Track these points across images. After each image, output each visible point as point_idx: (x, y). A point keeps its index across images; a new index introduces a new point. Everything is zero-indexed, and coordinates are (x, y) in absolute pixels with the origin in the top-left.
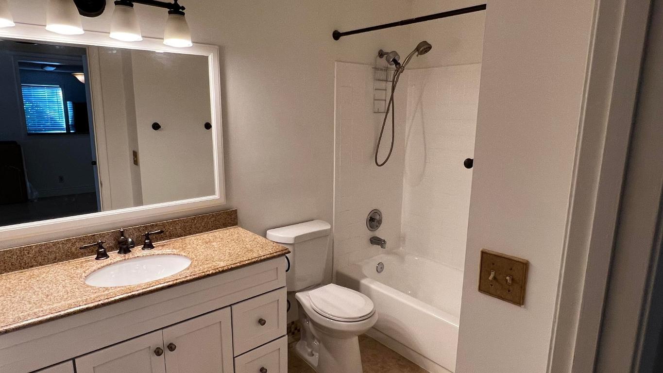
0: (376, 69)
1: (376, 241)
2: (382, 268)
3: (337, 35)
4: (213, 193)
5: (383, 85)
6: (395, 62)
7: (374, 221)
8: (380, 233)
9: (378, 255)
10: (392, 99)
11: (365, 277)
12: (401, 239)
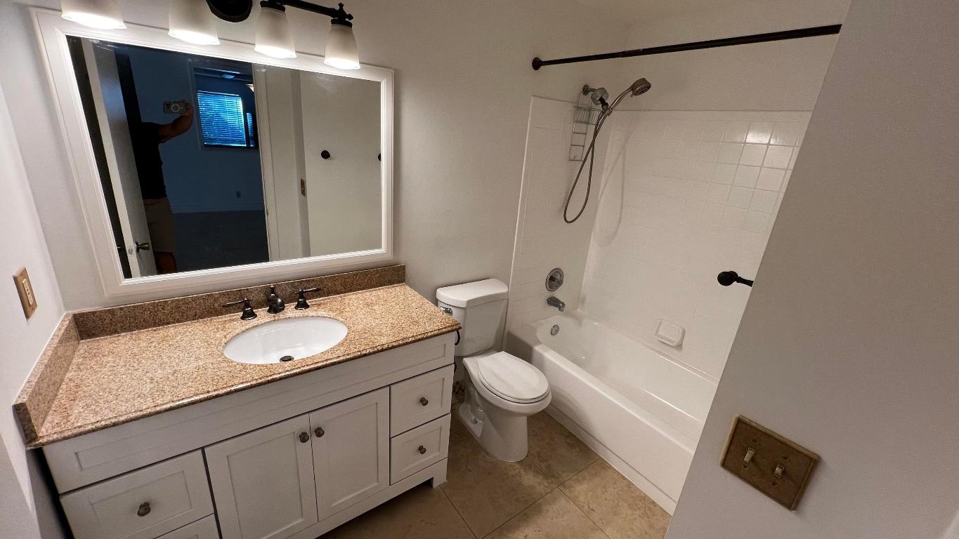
0: (578, 108)
1: (553, 302)
2: (557, 331)
3: (537, 64)
4: (379, 246)
5: (583, 127)
6: (603, 101)
7: (554, 280)
8: (559, 294)
9: (555, 317)
10: (592, 145)
12: (581, 301)
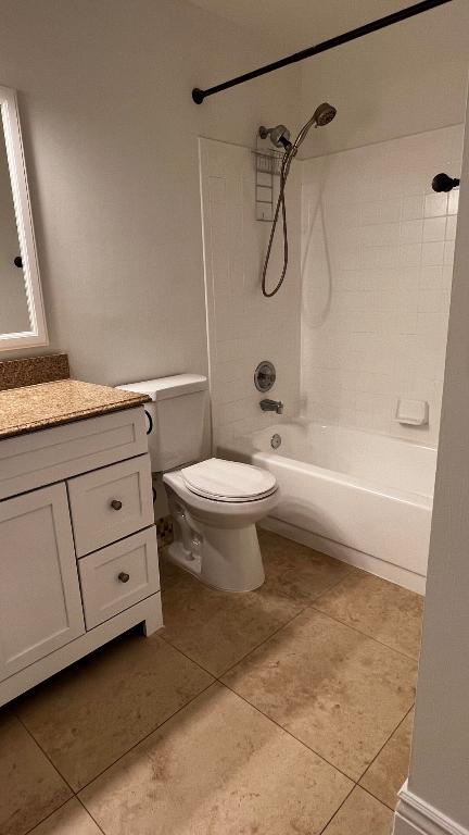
1: (268, 405)
2: (279, 442)
3: (198, 96)
4: (29, 329)
6: (285, 142)
7: (264, 377)
8: (274, 394)
9: (272, 424)
10: (282, 198)
11: (258, 451)
12: (302, 404)
